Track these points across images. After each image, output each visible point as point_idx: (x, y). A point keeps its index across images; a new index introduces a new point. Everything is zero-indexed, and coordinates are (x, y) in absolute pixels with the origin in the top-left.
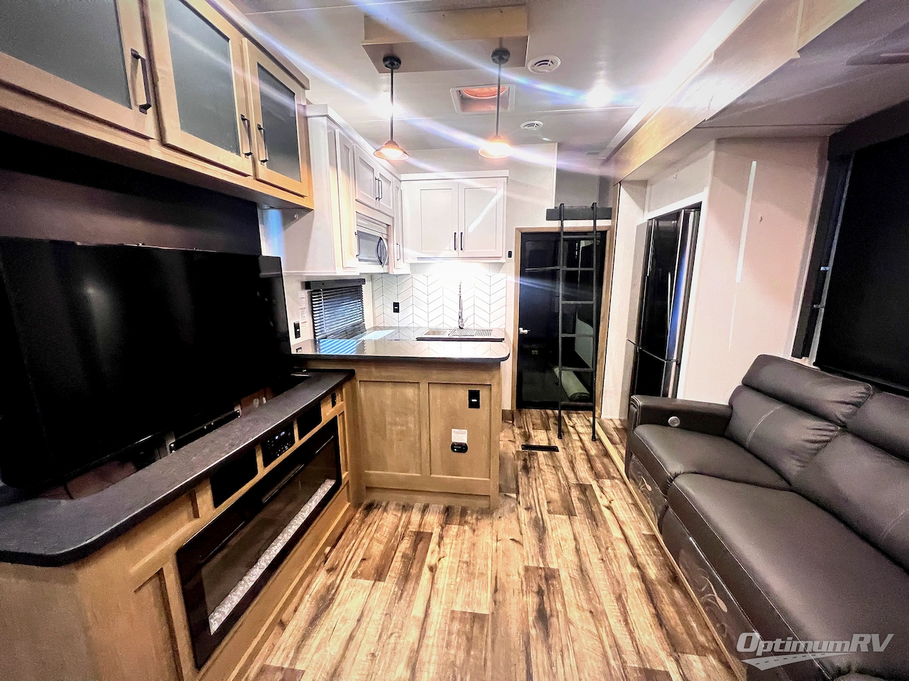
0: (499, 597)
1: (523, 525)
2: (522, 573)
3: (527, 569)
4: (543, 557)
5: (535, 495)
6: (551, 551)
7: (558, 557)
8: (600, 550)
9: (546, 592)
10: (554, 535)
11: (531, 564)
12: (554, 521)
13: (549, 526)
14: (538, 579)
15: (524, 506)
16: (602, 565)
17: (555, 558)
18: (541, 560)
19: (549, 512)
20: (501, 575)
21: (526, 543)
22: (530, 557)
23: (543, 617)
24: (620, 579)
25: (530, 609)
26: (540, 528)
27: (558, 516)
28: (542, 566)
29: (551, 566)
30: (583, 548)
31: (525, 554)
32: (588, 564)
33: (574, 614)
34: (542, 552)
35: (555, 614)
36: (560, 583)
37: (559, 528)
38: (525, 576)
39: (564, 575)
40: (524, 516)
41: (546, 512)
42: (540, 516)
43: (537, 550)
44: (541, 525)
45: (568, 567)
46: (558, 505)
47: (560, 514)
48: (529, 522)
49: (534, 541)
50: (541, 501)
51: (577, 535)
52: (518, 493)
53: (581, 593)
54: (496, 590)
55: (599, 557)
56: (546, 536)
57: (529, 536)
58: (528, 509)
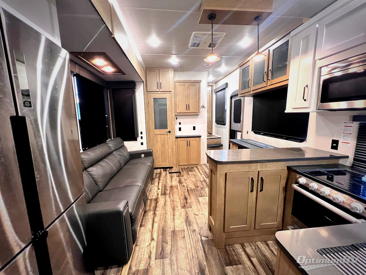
0: (197, 200)
1: (195, 221)
2: (192, 206)
3: (191, 207)
4: (186, 211)
5: (192, 242)
6: (183, 214)
7: (181, 212)
8: (166, 217)
9: (185, 203)
10: (182, 219)
11: (190, 209)
12: (182, 226)
13: (184, 223)
14: (187, 205)
15: (196, 232)
16: (167, 212)
17: (182, 212)
18: (187, 210)
19: (184, 231)
20: (198, 205)
21: (193, 215)
22: (190, 210)
23: (186, 199)
24: (163, 209)
25: (189, 199)
26: (188, 222)
27: (180, 229)
28: (187, 209)
29: (184, 209)
30: (172, 217)
31: (192, 211)
32: (171, 211)
33: (178, 200)
34: (187, 213)
35: (183, 200)
36: (181, 206)
37: (179, 223)
38: (191, 206)
39: (180, 208)
40: (195, 227)
41: (185, 231)
42: (188, 228)
43: (188, 213)
44: (187, 223)
45: (178, 210)
46: (179, 236)
47: (179, 230)
48: (193, 223)
49: (190, 216)
50: (188, 237)
51: (173, 221)
52: (201, 240)
53: (176, 204)
54: (199, 201)
55: (167, 214)
56: (185, 219)
57: (192, 217)
58: (194, 231)
